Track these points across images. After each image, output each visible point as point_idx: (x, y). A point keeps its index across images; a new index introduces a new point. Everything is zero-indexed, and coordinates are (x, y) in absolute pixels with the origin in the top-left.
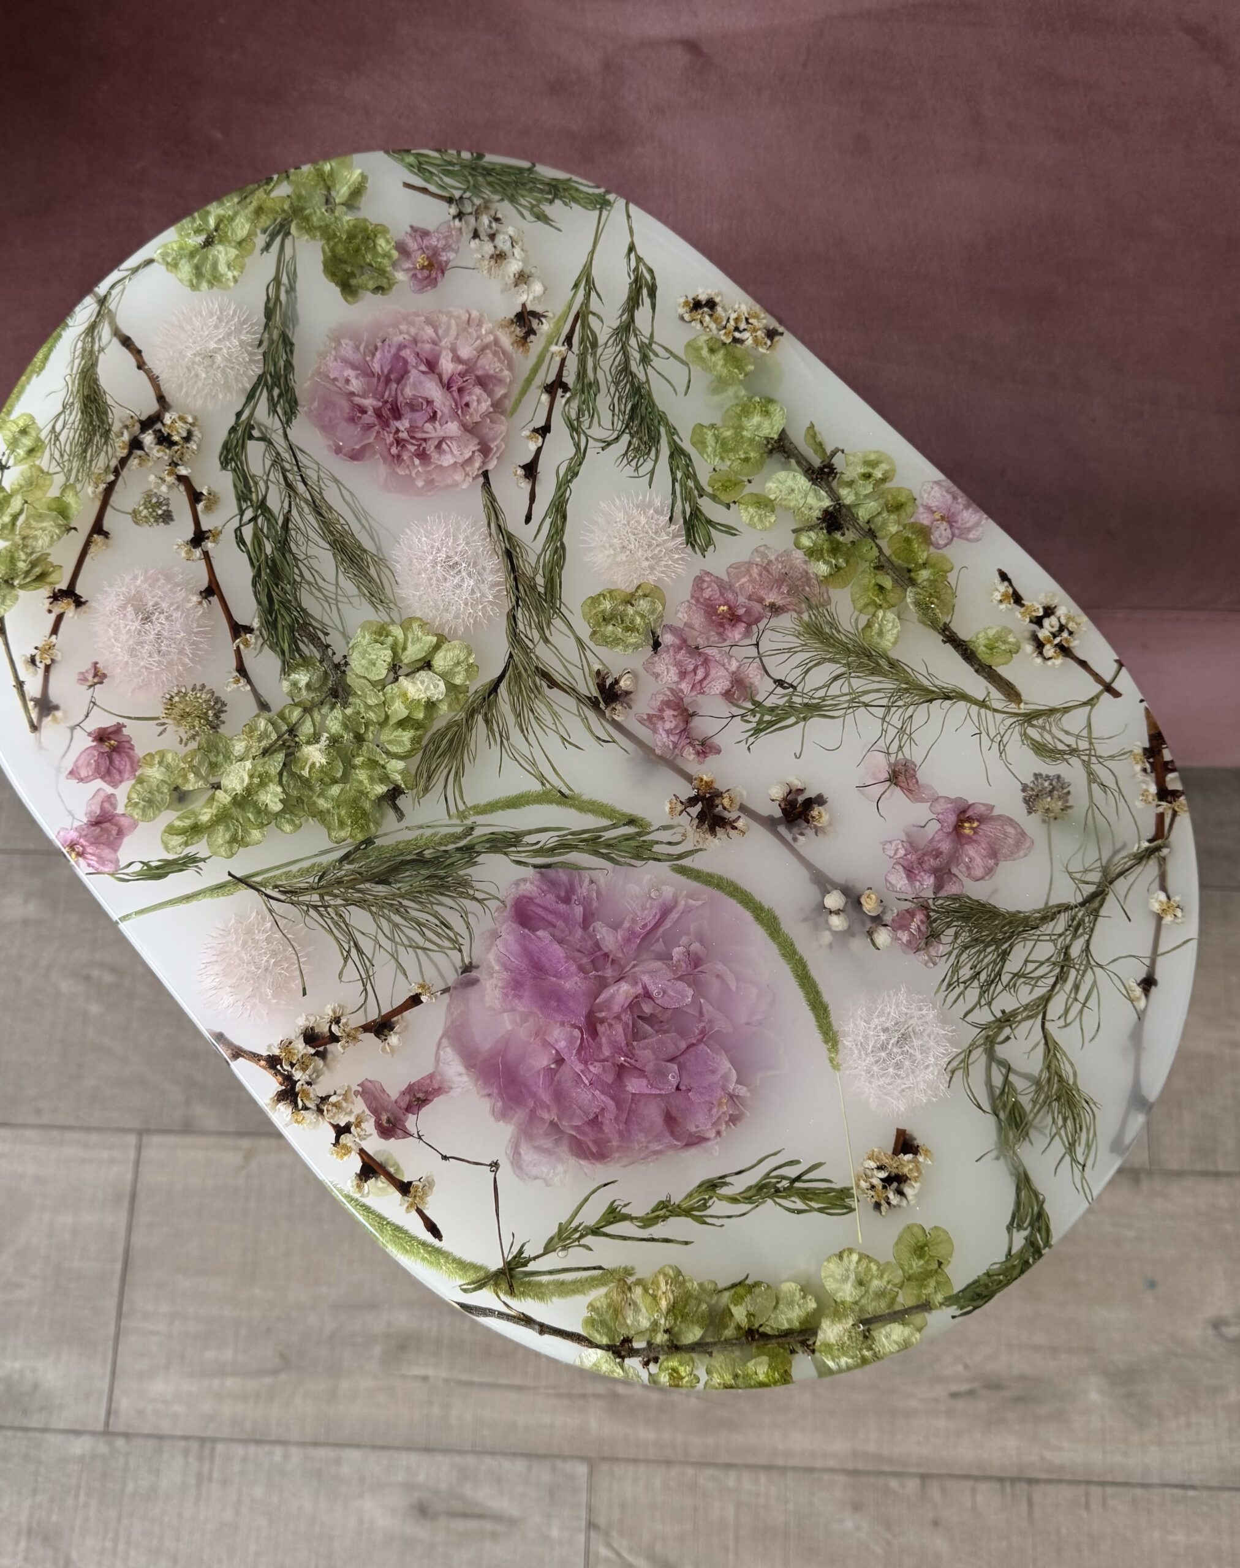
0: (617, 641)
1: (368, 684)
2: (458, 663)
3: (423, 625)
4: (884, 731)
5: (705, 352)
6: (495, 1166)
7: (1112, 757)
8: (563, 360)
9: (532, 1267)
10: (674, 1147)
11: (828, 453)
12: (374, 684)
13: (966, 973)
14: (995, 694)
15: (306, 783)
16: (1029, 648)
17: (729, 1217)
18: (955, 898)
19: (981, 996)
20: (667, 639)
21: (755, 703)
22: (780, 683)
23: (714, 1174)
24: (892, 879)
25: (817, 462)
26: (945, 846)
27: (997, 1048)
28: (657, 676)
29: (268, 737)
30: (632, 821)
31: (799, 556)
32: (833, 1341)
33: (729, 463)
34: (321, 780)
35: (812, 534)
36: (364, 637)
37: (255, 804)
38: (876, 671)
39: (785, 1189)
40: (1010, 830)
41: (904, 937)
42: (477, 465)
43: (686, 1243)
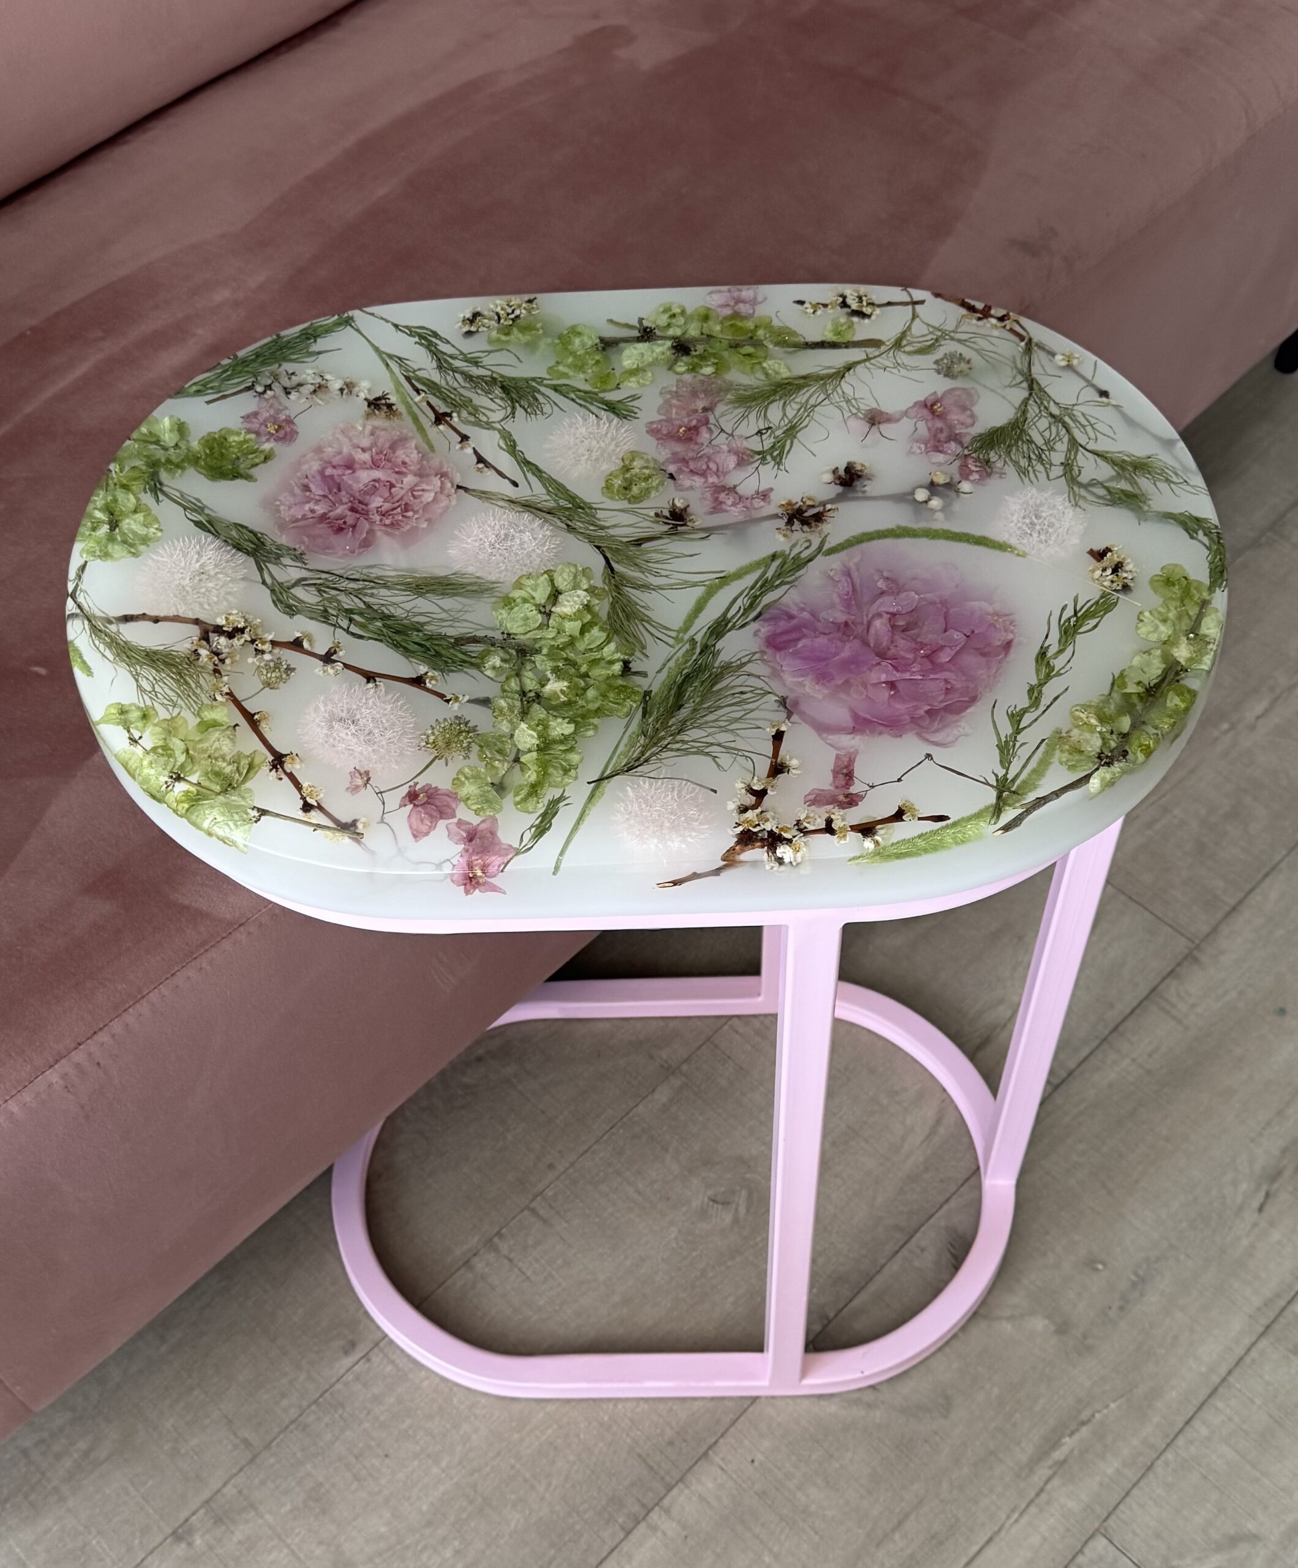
0: (648, 491)
1: (537, 631)
2: (575, 577)
3: (529, 576)
4: (840, 408)
5: (503, 338)
6: (929, 756)
7: (957, 327)
8: (429, 404)
9: (1010, 777)
10: (1000, 662)
11: (638, 325)
12: (540, 627)
13: (1023, 463)
14: (869, 350)
15: (569, 704)
16: (855, 319)
17: (1069, 661)
18: (974, 439)
19: (1043, 464)
20: (672, 469)
21: (759, 453)
22: (760, 433)
23: (1036, 650)
24: (934, 460)
25: (636, 333)
26: (939, 424)
27: (1080, 479)
28: (691, 488)
29: (514, 706)
30: (774, 557)
31: (688, 377)
32: (1189, 655)
33: (590, 371)
34: (577, 695)
35: (679, 363)
36: (501, 614)
37: (555, 742)
38: (799, 388)
39: (1076, 621)
40: (957, 393)
41: (975, 476)
42: (449, 485)
43: (1067, 689)
